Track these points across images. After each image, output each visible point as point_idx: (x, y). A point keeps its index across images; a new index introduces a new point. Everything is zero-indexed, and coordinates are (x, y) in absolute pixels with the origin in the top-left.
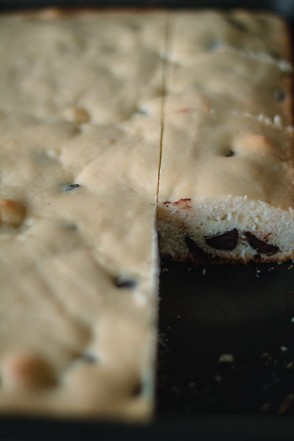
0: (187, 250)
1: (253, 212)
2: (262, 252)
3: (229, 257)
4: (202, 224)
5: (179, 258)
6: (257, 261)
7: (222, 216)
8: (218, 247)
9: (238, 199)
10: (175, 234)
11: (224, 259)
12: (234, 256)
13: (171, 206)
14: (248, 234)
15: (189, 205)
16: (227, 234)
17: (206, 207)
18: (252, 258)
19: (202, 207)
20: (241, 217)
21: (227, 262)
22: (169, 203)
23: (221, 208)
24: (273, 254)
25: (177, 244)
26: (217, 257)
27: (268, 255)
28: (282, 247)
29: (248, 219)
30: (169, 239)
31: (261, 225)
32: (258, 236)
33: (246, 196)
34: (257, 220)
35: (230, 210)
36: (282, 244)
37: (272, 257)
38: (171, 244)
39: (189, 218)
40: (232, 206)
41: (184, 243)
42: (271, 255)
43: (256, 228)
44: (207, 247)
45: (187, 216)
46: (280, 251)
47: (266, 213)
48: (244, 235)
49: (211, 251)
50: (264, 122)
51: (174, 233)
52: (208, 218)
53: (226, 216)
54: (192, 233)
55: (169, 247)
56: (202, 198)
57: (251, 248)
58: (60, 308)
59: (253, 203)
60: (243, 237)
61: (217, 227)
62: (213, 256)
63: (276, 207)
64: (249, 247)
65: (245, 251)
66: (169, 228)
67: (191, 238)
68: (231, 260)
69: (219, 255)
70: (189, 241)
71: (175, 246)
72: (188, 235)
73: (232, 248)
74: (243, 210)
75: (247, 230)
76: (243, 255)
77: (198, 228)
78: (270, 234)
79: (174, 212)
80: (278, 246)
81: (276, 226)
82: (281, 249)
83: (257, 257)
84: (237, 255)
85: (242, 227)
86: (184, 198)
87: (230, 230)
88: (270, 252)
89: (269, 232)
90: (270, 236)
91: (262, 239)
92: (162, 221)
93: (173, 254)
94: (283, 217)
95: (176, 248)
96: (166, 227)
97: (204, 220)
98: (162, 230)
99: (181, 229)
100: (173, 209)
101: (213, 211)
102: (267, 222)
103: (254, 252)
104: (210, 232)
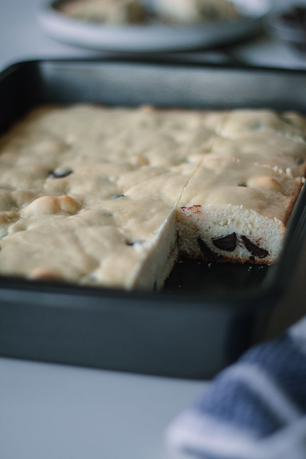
0: (199, 249)
1: (246, 219)
2: (255, 255)
3: (231, 257)
4: (210, 227)
5: (193, 256)
6: (252, 262)
7: (225, 222)
8: (222, 248)
9: (235, 207)
10: (190, 235)
11: (227, 258)
12: (234, 256)
13: (186, 210)
14: (244, 237)
15: (199, 210)
16: (228, 237)
17: (212, 213)
18: (248, 259)
19: (209, 213)
20: (238, 224)
21: (229, 261)
22: (185, 208)
23: (223, 214)
24: (264, 257)
25: (192, 244)
26: (221, 257)
27: (260, 258)
28: (271, 252)
29: (244, 225)
30: (186, 239)
31: (254, 230)
32: (251, 239)
33: (242, 206)
34: (250, 226)
35: (230, 216)
36: (270, 249)
37: (263, 259)
38: (187, 243)
39: (200, 222)
40: (232, 214)
41: (197, 243)
42: (262, 257)
43: (250, 234)
44: (214, 247)
45: (198, 219)
46: (269, 255)
47: (256, 221)
48: (241, 238)
49: (217, 250)
50: (278, 171)
51: (189, 233)
52: (215, 223)
53: (227, 222)
54: (202, 234)
55: (185, 245)
56: (209, 205)
57: (247, 250)
58: (81, 249)
59: (247, 212)
60: (241, 240)
61: (221, 231)
62: (219, 255)
63: (265, 216)
64: (245, 249)
65: (242, 253)
66: (185, 229)
67: (202, 239)
68: (231, 259)
69: (223, 254)
70: (201, 242)
71: (190, 245)
72: (200, 236)
73: (232, 249)
74: (240, 217)
75: (243, 234)
76: (240, 256)
77: (207, 231)
78: (260, 239)
79: (188, 215)
80: (267, 250)
81: (264, 232)
82: (270, 253)
83: (252, 258)
84: (237, 256)
85: (240, 232)
86: (196, 205)
87: (230, 234)
88: (261, 255)
89: (260, 237)
90: (261, 241)
91: (255, 243)
92: (180, 223)
93: (188, 252)
94: (270, 225)
95: (191, 247)
96: (183, 228)
97: (211, 224)
98: (180, 230)
99: (194, 231)
100: (188, 212)
101: (218, 216)
102: (258, 229)
103: (249, 254)
104: (216, 234)
